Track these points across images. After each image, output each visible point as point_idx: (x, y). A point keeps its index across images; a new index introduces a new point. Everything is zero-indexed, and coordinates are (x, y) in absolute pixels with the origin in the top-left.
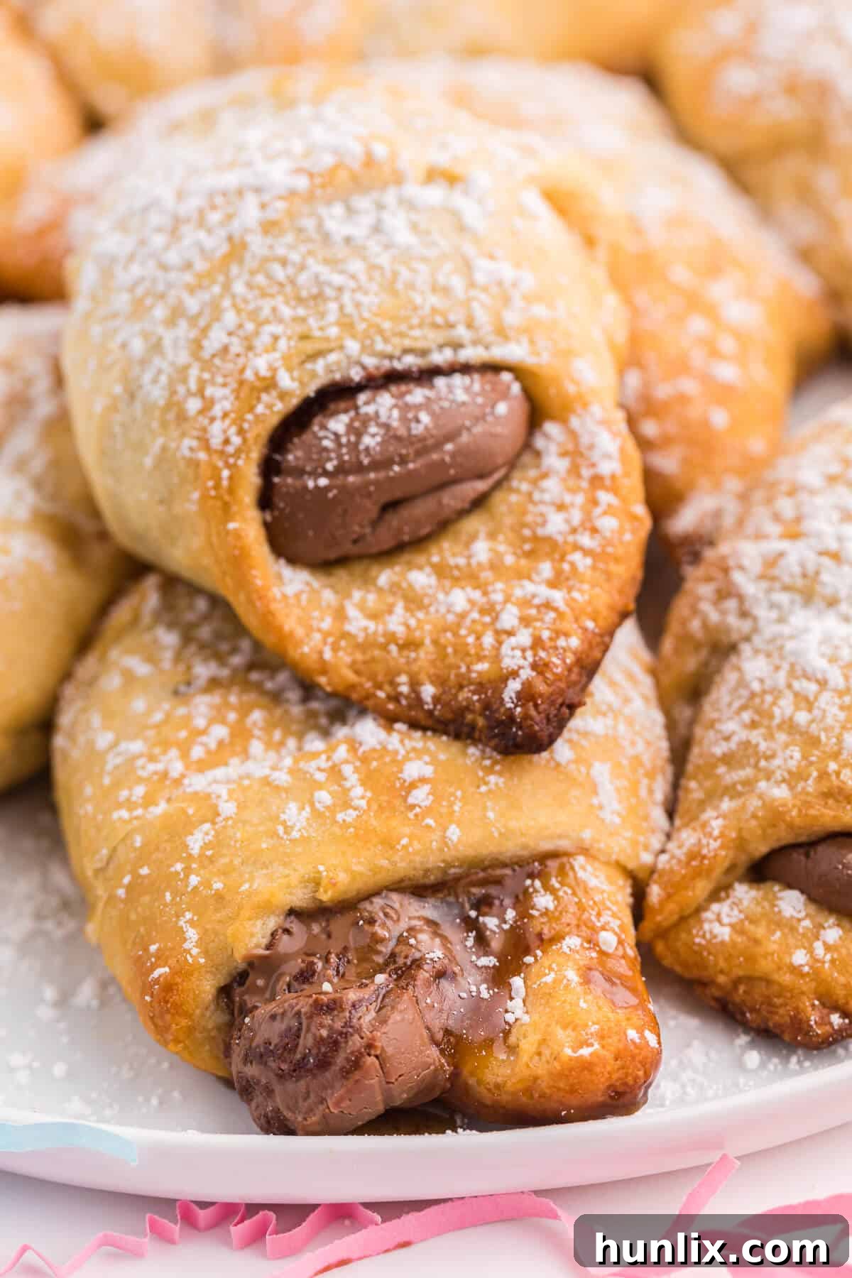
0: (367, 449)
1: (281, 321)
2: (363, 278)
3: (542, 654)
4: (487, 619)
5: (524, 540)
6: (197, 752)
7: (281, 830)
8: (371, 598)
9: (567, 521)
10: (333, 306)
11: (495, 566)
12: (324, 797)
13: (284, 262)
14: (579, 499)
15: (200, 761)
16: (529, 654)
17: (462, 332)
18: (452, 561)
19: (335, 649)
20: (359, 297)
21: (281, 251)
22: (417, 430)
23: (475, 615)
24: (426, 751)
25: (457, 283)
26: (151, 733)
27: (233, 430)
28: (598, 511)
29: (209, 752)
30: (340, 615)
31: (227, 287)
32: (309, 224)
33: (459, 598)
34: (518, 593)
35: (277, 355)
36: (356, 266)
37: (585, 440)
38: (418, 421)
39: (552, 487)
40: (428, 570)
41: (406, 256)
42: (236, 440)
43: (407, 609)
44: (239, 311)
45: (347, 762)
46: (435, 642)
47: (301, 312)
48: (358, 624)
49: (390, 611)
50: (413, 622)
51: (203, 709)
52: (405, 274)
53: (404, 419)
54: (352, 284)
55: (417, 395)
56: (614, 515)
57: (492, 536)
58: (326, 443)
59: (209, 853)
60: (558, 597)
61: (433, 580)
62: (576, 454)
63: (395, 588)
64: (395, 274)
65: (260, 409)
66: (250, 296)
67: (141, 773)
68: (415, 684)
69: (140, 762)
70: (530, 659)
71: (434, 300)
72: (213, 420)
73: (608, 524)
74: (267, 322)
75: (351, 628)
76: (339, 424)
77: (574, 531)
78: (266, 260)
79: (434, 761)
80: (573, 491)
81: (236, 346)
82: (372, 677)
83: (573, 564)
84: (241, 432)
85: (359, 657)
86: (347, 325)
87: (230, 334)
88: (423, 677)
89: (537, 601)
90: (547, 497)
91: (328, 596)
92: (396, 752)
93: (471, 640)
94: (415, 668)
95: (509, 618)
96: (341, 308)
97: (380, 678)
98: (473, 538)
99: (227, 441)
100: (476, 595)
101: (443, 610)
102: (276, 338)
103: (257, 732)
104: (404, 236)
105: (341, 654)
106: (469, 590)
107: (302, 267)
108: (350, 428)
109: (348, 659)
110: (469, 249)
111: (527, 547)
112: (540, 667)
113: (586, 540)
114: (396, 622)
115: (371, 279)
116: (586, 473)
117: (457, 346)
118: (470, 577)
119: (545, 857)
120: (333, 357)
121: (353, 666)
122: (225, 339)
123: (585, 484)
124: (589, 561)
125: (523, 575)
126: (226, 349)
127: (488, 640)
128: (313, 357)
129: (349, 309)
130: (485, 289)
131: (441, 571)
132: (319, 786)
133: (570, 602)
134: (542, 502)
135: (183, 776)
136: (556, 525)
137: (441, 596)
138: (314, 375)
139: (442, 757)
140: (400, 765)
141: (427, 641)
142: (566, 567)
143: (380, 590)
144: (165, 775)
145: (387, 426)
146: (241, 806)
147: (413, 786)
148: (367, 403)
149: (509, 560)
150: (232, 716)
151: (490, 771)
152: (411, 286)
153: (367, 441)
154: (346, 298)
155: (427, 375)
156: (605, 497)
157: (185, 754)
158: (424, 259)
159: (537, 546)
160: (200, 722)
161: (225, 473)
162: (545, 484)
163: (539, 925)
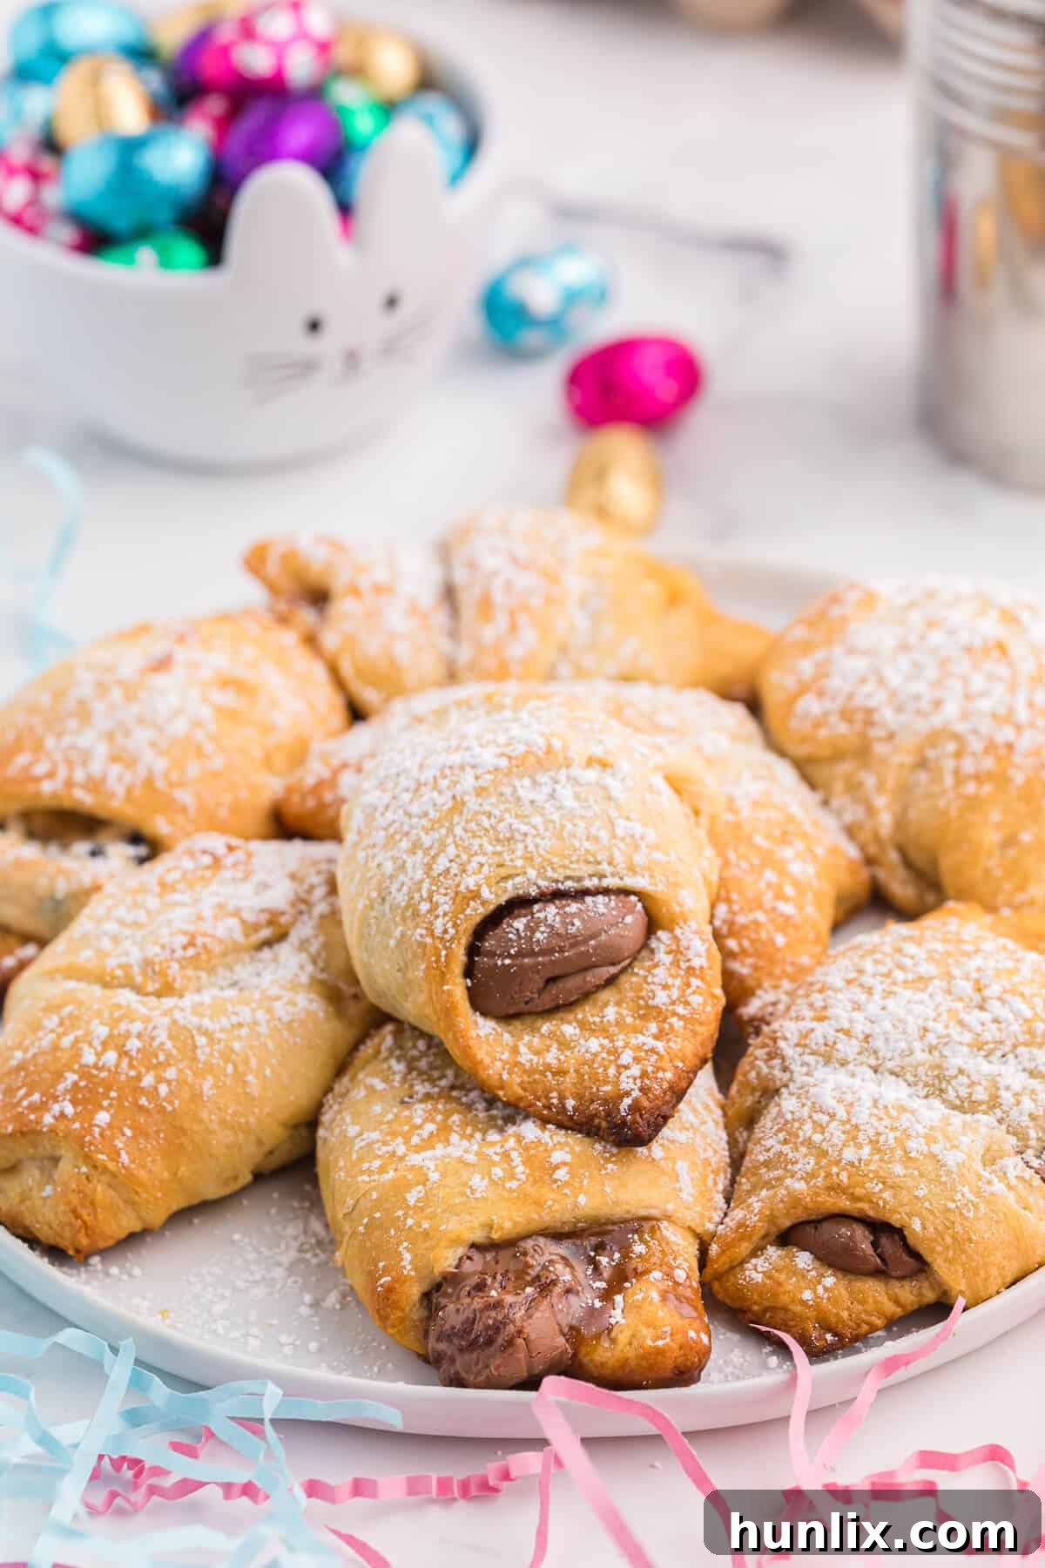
0: (538, 941)
1: (485, 854)
2: (542, 831)
3: (647, 1082)
4: (612, 1058)
5: (640, 1008)
6: (415, 1140)
7: (469, 1191)
8: (536, 1040)
9: (669, 996)
10: (520, 846)
11: (620, 1023)
12: (498, 1172)
13: (489, 815)
14: (678, 982)
15: (416, 1146)
16: (638, 1082)
17: (605, 867)
18: (591, 1020)
19: (511, 1072)
20: (538, 840)
21: (487, 808)
22: (572, 930)
23: (604, 1055)
24: (567, 1144)
25: (604, 835)
26: (385, 1127)
27: (450, 924)
28: (690, 991)
29: (423, 1140)
30: (515, 1050)
31: (450, 830)
32: (507, 790)
33: (594, 1044)
34: (633, 1041)
35: (482, 876)
36: (537, 820)
37: (684, 943)
38: (573, 925)
39: (661, 974)
40: (574, 1024)
41: (571, 816)
42: (452, 931)
43: (559, 1049)
44: (457, 846)
45: (514, 1149)
46: (577, 1071)
47: (499, 848)
48: (526, 1056)
49: (548, 1049)
50: (562, 1058)
51: (420, 1112)
52: (569, 826)
53: (563, 923)
54: (534, 832)
55: (573, 907)
56: (701, 994)
57: (618, 1004)
58: (511, 936)
59: (421, 1205)
60: (660, 1045)
61: (578, 1031)
62: (677, 952)
63: (552, 1035)
64: (563, 826)
65: (468, 911)
66: (465, 837)
67: (378, 1152)
68: (562, 1098)
69: (377, 1145)
70: (639, 1085)
71: (587, 845)
72: (437, 917)
73: (696, 999)
74: (476, 854)
75: (522, 1059)
76: (520, 924)
77: (673, 1003)
78: (477, 813)
79: (572, 1152)
80: (674, 977)
81: (455, 869)
82: (534, 1093)
83: (671, 1026)
84: (455, 926)
85: (526, 1078)
86: (529, 859)
87: (451, 861)
88: (568, 1094)
89: (645, 1048)
90: (656, 980)
91: (507, 1038)
92: (547, 1144)
93: (600, 1070)
94: (562, 1087)
95: (626, 1058)
96: (526, 847)
97: (539, 1093)
98: (606, 1005)
99: (446, 932)
100: (606, 1042)
101: (583, 1050)
102: (482, 865)
103: (456, 1128)
104: (569, 802)
105: (514, 1076)
106: (601, 1038)
107: (501, 820)
108: (527, 927)
109: (518, 1080)
110: (614, 814)
111: (641, 1012)
112: (645, 1090)
113: (681, 1010)
114: (552, 1057)
115: (547, 829)
116: (683, 965)
117: (602, 876)
118: (603, 1030)
119: (642, 1220)
120: (518, 880)
121: (521, 1085)
122: (448, 864)
123: (682, 972)
124: (682, 1023)
125: (637, 1030)
126: (448, 871)
127: (612, 1071)
128: (505, 878)
129: (531, 847)
130: (623, 839)
131: (583, 1025)
132: (494, 1164)
133: (668, 1050)
134: (653, 983)
135: (405, 1155)
136: (661, 998)
137: (582, 1041)
138: (505, 891)
139: (577, 1149)
140: (548, 1152)
141: (572, 1070)
142: (666, 1026)
143: (543, 1035)
144: (393, 1154)
145: (552, 927)
146: (443, 1175)
147: (557, 1167)
148: (539, 911)
149: (629, 1020)
150: (439, 1118)
151: (609, 1160)
152: (573, 835)
153: (538, 935)
154: (529, 840)
155: (581, 894)
156: (695, 982)
157: (407, 1141)
158: (583, 818)
159: (648, 1012)
160: (418, 1121)
161: (444, 953)
162: (656, 971)
163: (635, 1263)
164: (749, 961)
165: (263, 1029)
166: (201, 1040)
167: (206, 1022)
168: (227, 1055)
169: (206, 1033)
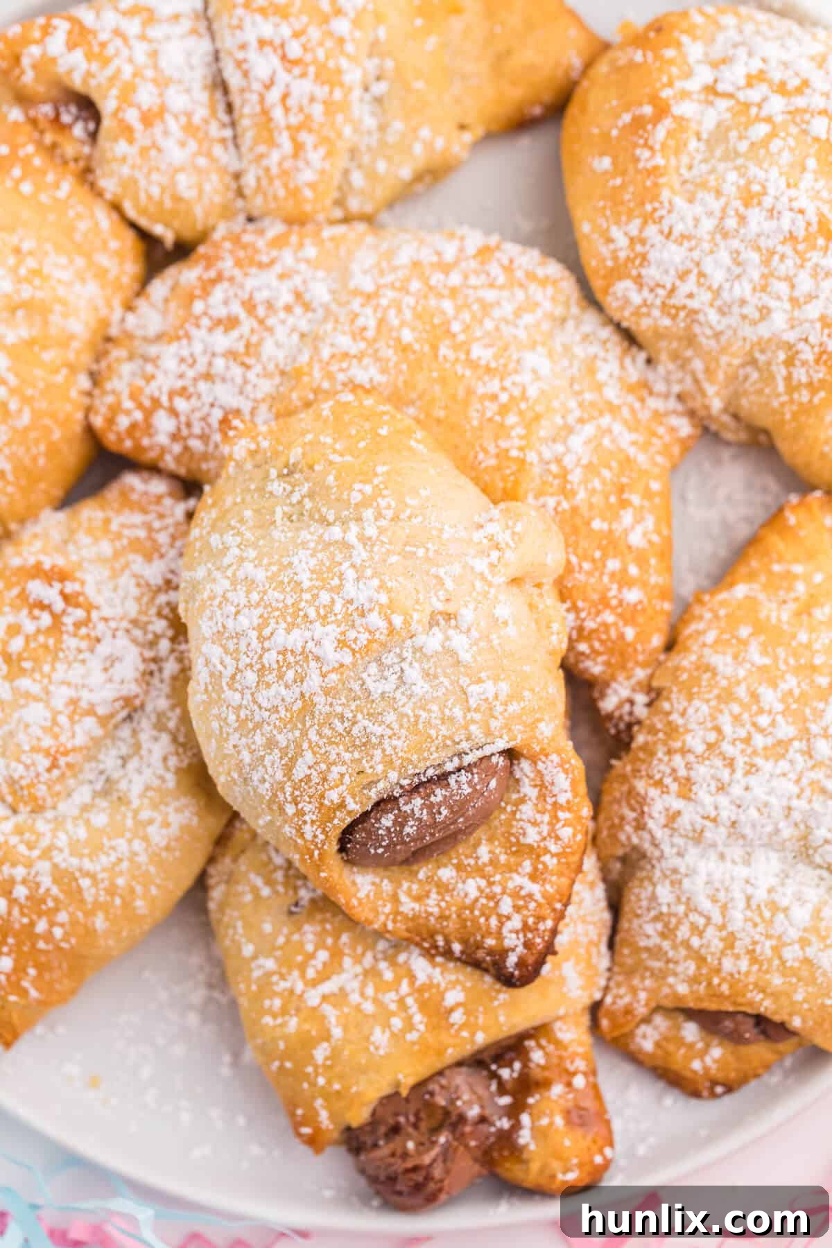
0: (408, 835)
1: (344, 763)
2: (396, 726)
3: (530, 935)
4: (492, 904)
5: (512, 845)
6: (311, 973)
7: (372, 1048)
8: (415, 887)
9: (540, 833)
10: (378, 753)
11: (494, 862)
12: (397, 1023)
13: (342, 718)
14: (546, 818)
15: (313, 980)
16: (521, 936)
17: (465, 746)
18: (466, 862)
19: (395, 921)
20: (395, 742)
21: (339, 709)
22: (439, 818)
23: (483, 901)
24: (457, 982)
25: (458, 712)
26: (279, 953)
27: (319, 831)
28: (558, 826)
29: (318, 972)
30: (395, 899)
31: (304, 733)
32: (356, 686)
33: (472, 887)
34: (510, 885)
35: (344, 787)
36: (391, 717)
37: (548, 778)
38: (440, 813)
39: (527, 810)
40: (450, 867)
41: (423, 704)
42: (322, 837)
43: (438, 893)
44: (314, 753)
45: (409, 995)
46: (459, 916)
47: (356, 755)
48: (408, 906)
49: (427, 895)
50: (443, 904)
51: (310, 937)
52: (424, 715)
53: (431, 813)
54: (389, 732)
55: (439, 794)
56: (569, 825)
57: (490, 840)
58: (380, 832)
59: (329, 1063)
60: (534, 888)
61: (454, 873)
62: (542, 786)
63: (429, 879)
64: (417, 717)
65: (336, 821)
66: (321, 743)
67: (277, 989)
68: (448, 942)
69: (275, 978)
70: (522, 940)
71: (444, 731)
72: (305, 822)
73: (566, 833)
74: (334, 763)
75: (403, 909)
76: (387, 821)
77: (544, 839)
78: (329, 715)
79: (464, 989)
80: (543, 812)
81: (315, 779)
82: (419, 934)
83: (544, 864)
84: (324, 832)
85: (410, 924)
86: (389, 763)
87: (310, 768)
88: (452, 938)
89: (523, 893)
90: (524, 817)
91: (386, 886)
92: (438, 985)
93: (482, 920)
94: (446, 931)
95: (506, 906)
96: (384, 751)
97: (425, 936)
98: (477, 844)
99: (315, 836)
100: (483, 883)
101: (462, 894)
102: (342, 775)
103: (347, 951)
104: (421, 687)
105: (399, 925)
106: (478, 879)
107: (354, 723)
108: (395, 822)
109: (404, 927)
110: (464, 681)
111: (514, 849)
112: (528, 945)
113: (554, 848)
114: (433, 904)
115: (401, 726)
116: (550, 800)
117: (460, 755)
118: (479, 871)
119: (536, 1029)
120: (381, 785)
121: (408, 930)
122: (308, 772)
123: (549, 807)
124: (555, 861)
125: (512, 869)
126: (308, 777)
127: (494, 922)
128: (370, 785)
129: (389, 751)
130: (477, 710)
131: (459, 867)
132: (393, 1014)
133: (545, 895)
134: (521, 820)
135: (303, 992)
136: (532, 837)
137: (460, 885)
138: (369, 798)
139: (469, 984)
140: (442, 995)
141: (454, 916)
142: (540, 866)
143: (420, 881)
144: (291, 991)
145: (420, 820)
146: (345, 1029)
147: (451, 1010)
148: (406, 804)
149: (503, 858)
150: (329, 941)
151: (499, 991)
152: (428, 723)
153: (407, 830)
154: (386, 741)
155: (443, 778)
156: (561, 815)
157: (303, 975)
158: (434, 699)
159: (522, 850)
160: (310, 948)
161: (316, 853)
162: (523, 808)
163: (537, 1074)
164: (601, 659)
165: (143, 859)
166: (85, 883)
167: (88, 865)
168: (112, 891)
169: (87, 874)
